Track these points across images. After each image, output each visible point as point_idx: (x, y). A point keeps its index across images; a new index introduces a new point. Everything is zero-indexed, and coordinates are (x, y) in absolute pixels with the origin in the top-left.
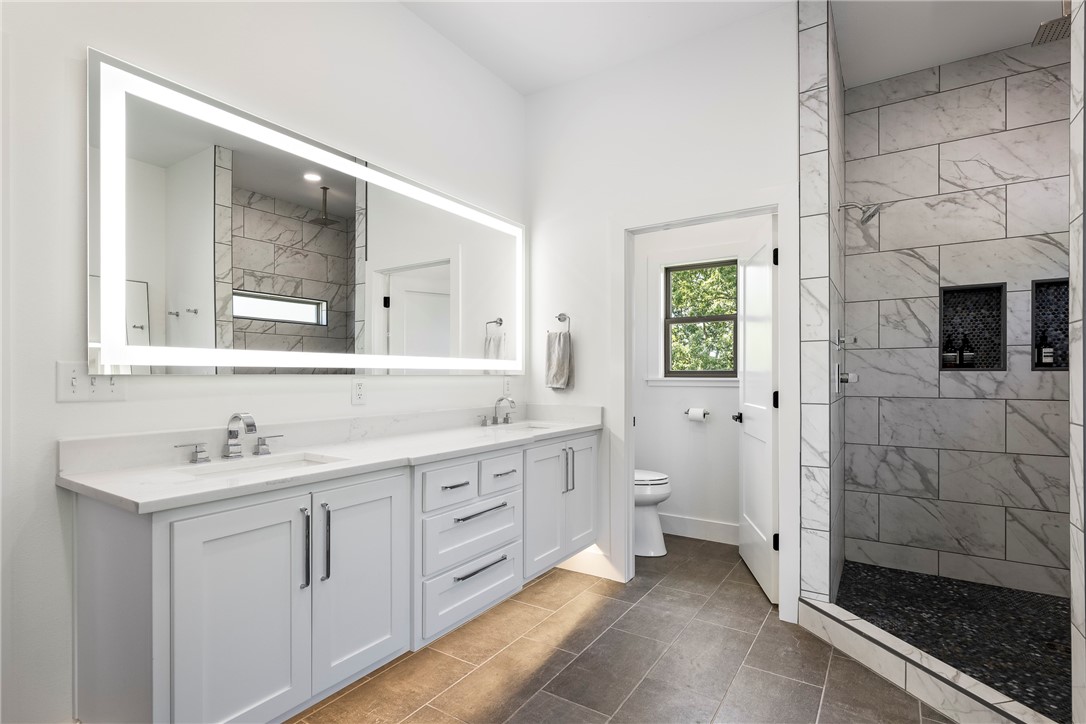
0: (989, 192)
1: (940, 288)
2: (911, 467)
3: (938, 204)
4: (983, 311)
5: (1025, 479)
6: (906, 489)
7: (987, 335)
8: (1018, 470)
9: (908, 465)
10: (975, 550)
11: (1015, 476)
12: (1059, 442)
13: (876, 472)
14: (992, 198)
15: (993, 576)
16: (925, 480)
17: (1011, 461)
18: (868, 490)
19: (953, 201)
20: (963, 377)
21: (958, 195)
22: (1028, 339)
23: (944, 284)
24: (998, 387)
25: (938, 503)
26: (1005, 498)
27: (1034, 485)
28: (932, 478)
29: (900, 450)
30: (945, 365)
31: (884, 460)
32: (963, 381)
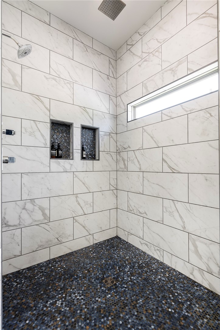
0: (68, 83)
1: (50, 119)
2: (38, 209)
3: (49, 78)
4: (64, 134)
5: (79, 204)
6: (35, 221)
7: (66, 145)
8: (77, 201)
9: (36, 208)
10: (64, 241)
11: (76, 203)
12: (88, 188)
13: (20, 216)
14: (68, 85)
15: (70, 249)
16: (44, 214)
17: (75, 197)
18: (15, 228)
19: (55, 80)
20: (59, 162)
21: (57, 78)
22: (80, 147)
23: (52, 118)
24: (71, 166)
25: (49, 224)
26: (73, 213)
27: (81, 206)
28: (47, 212)
29: (32, 201)
30: (52, 157)
31: (24, 209)
32: (59, 164)
